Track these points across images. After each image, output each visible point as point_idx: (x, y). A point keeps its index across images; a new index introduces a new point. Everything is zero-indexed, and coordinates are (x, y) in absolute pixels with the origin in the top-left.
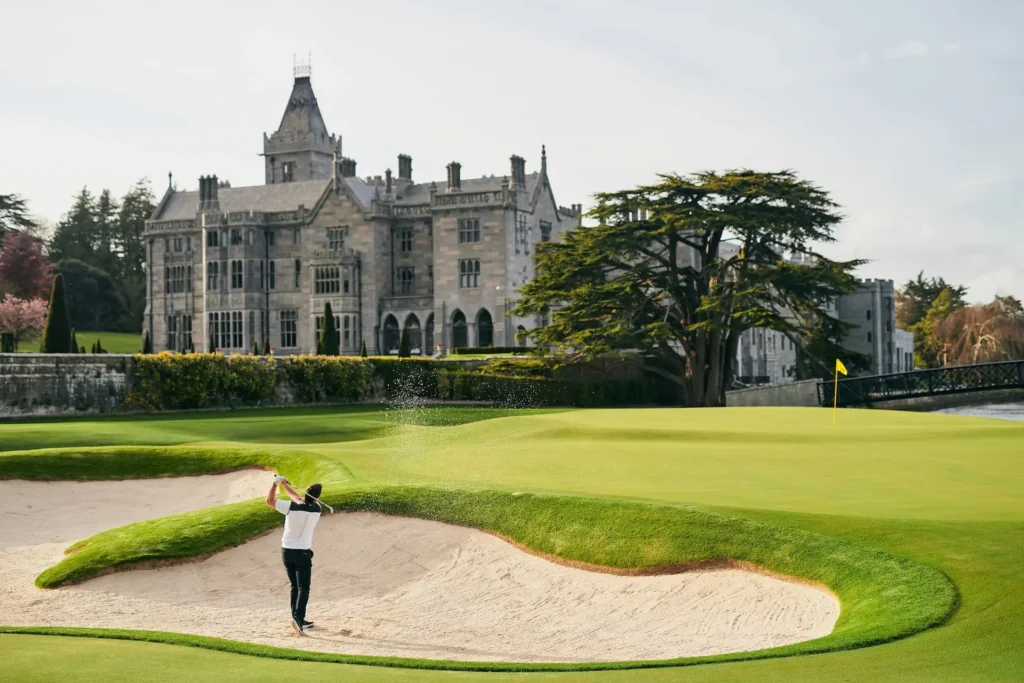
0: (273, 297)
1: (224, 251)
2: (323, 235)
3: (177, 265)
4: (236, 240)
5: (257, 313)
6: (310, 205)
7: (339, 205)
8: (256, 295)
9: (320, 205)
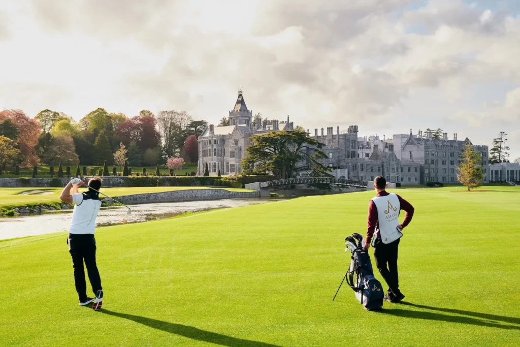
0: (225, 158)
1: (212, 145)
2: (233, 142)
3: (205, 149)
4: (215, 143)
5: (220, 163)
6: (231, 133)
7: (237, 133)
8: (220, 158)
9: (233, 133)
